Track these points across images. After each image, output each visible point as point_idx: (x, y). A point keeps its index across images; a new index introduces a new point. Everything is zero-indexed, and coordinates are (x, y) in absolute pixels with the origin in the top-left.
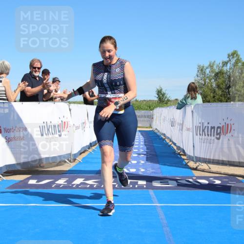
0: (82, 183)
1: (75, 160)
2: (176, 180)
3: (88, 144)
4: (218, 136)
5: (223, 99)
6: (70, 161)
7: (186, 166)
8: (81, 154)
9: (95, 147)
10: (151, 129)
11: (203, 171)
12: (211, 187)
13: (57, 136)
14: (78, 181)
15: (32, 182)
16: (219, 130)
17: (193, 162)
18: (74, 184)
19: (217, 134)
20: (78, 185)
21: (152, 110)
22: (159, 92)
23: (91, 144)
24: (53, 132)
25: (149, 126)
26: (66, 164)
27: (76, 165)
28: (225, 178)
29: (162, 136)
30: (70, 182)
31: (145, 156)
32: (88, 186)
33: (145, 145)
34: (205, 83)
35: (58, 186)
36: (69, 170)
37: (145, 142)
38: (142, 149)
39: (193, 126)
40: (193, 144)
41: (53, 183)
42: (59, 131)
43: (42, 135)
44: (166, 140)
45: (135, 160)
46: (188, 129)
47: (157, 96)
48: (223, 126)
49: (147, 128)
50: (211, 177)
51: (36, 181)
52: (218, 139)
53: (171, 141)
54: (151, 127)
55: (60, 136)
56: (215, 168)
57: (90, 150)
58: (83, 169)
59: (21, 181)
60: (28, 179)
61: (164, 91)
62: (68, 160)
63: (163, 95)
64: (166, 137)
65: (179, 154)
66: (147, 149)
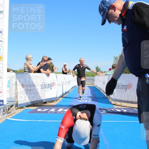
0: (62, 111)
1: (58, 100)
2: (106, 110)
4: (126, 89)
5: (127, 71)
6: (56, 101)
7: (110, 103)
8: (61, 97)
9: (68, 94)
10: (93, 86)
11: (118, 105)
12: (122, 113)
13: (50, 89)
14: (60, 110)
15: (39, 110)
16: (126, 87)
17: (113, 101)
18: (58, 111)
19: (125, 88)
20: (60, 112)
21: (94, 76)
22: (97, 68)
23: (66, 92)
24: (47, 87)
25: (92, 84)
26: (55, 102)
27: (59, 103)
28: (128, 109)
29: (99, 89)
30: (56, 110)
31: (91, 98)
32: (65, 112)
33: (91, 93)
35: (51, 112)
36: (56, 105)
37: (91, 92)
41: (49, 111)
42: (51, 87)
43: (42, 89)
44: (101, 91)
45: (86, 100)
47: (96, 70)
48: (128, 85)
49: (91, 85)
50: (122, 108)
51: (41, 109)
52: (126, 91)
53: (103, 91)
55: (51, 89)
56: (123, 104)
58: (62, 104)
59: (34, 110)
60: (37, 109)
61: (99, 68)
62: (55, 100)
63: (99, 69)
64: (101, 89)
65: (107, 97)
66: (92, 95)
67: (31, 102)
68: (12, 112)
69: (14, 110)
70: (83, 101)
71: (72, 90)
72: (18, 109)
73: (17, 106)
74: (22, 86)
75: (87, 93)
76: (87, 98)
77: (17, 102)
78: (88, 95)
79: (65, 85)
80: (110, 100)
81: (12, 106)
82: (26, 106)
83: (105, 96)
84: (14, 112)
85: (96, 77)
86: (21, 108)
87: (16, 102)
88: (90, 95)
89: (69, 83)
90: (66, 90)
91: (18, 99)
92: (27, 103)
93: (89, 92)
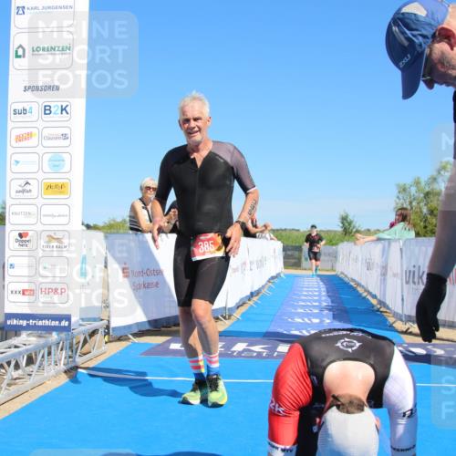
0: (245, 350)
1: (230, 316)
3: (248, 294)
6: (225, 318)
7: (391, 328)
8: (238, 307)
9: (257, 297)
10: (334, 273)
11: (417, 335)
15: (175, 346)
17: (401, 323)
18: (235, 351)
20: (240, 353)
21: (337, 244)
22: (344, 219)
23: (252, 294)
25: (330, 268)
26: (220, 322)
27: (233, 324)
28: (450, 346)
29: (352, 284)
31: (331, 312)
32: (255, 354)
33: (329, 296)
34: (412, 208)
36: (223, 331)
37: (328, 292)
38: (325, 301)
39: (402, 270)
40: (403, 296)
44: (359, 289)
45: (316, 318)
46: (395, 275)
47: (341, 225)
49: (328, 270)
51: (179, 345)
53: (366, 290)
54: (333, 270)
57: (251, 303)
58: (243, 330)
59: (159, 345)
60: (169, 342)
61: (350, 218)
62: (222, 316)
63: (350, 224)
64: (358, 284)
65: (378, 310)
66: (332, 302)
67: (149, 322)
68: (94, 352)
69: (100, 347)
70: (306, 320)
71: (270, 287)
72: (110, 342)
73: (108, 333)
74: (124, 272)
75: (315, 296)
76: (317, 311)
77: (109, 321)
78: (319, 301)
79: (251, 270)
80: (391, 320)
81: (93, 333)
82: (136, 335)
83: (373, 306)
84: (100, 351)
85: (344, 248)
86: (119, 339)
87: (105, 322)
88: (326, 302)
89: (261, 263)
90: (252, 288)
91: (110, 312)
92: (137, 324)
93: (324, 293)
